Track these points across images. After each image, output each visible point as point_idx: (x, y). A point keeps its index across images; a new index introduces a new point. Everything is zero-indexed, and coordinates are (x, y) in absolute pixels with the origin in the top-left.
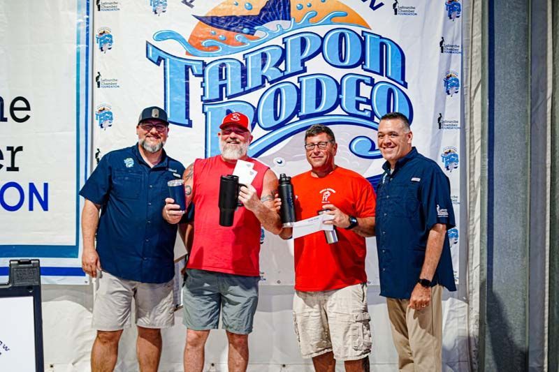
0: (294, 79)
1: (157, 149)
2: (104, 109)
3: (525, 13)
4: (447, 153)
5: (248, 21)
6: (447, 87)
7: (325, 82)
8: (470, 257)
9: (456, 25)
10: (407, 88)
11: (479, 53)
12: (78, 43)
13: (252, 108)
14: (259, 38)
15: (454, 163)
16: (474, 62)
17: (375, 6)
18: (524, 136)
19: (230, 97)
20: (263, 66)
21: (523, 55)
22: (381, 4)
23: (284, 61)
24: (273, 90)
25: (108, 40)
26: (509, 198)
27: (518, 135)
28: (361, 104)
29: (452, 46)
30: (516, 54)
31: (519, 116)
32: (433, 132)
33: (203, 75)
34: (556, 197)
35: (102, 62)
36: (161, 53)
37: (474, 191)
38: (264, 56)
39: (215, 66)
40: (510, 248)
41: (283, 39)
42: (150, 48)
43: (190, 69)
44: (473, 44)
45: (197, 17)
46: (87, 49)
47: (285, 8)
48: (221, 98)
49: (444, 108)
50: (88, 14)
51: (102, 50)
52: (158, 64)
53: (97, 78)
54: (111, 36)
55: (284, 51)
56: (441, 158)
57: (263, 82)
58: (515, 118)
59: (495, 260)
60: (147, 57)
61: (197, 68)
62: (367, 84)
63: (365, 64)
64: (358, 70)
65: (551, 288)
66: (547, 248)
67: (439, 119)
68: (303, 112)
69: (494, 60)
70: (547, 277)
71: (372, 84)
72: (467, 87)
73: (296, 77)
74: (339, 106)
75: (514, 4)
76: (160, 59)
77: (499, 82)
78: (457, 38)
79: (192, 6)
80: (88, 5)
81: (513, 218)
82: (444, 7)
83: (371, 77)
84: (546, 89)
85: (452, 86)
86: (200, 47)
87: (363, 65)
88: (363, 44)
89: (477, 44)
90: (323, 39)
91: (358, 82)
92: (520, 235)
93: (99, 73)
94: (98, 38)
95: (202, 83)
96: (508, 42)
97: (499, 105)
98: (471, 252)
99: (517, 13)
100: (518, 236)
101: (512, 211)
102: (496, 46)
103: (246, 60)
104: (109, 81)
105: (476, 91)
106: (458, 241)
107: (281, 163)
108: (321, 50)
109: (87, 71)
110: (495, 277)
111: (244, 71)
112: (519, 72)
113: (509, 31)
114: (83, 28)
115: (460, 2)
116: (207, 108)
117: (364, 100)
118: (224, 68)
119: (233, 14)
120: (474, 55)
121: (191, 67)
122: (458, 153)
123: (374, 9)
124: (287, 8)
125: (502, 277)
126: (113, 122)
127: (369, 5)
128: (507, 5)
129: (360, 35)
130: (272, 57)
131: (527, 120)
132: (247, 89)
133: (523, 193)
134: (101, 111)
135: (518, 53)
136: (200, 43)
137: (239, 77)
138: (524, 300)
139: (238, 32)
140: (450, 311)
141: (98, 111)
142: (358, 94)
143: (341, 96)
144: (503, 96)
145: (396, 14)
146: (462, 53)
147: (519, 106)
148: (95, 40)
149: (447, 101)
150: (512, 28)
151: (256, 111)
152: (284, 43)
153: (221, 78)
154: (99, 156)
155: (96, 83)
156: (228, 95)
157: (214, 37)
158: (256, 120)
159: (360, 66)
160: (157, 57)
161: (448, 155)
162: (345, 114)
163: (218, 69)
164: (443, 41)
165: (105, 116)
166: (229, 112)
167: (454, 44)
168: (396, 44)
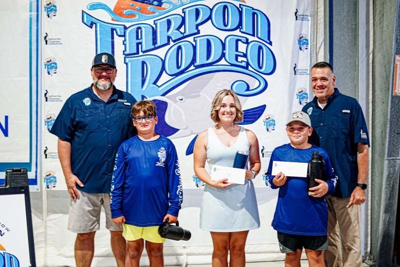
0: (191, 39)
1: (108, 87)
2: (50, 61)
4: (300, 92)
6: (300, 45)
7: (213, 40)
10: (271, 45)
11: (322, 20)
12: (31, 11)
13: (160, 60)
14: (165, 9)
15: (305, 100)
16: (318, 27)
18: (354, 80)
19: (144, 52)
20: (168, 29)
21: (353, 23)
23: (183, 26)
24: (176, 46)
25: (53, 9)
27: (350, 79)
28: (239, 58)
29: (303, 16)
30: (348, 22)
31: (350, 65)
32: (291, 77)
33: (124, 36)
34: (376, 123)
35: (48, 25)
36: (93, 19)
38: (169, 22)
39: (133, 29)
41: (183, 9)
42: (85, 15)
43: (115, 31)
44: (318, 14)
46: (38, 15)
48: (138, 53)
49: (298, 61)
51: (49, 17)
52: (91, 27)
53: (45, 37)
54: (55, 6)
55: (184, 19)
56: (296, 96)
57: (169, 41)
58: (348, 68)
60: (83, 22)
61: (120, 30)
62: (243, 43)
63: (242, 28)
64: (237, 32)
65: (373, 187)
67: (295, 68)
68: (198, 63)
69: (333, 25)
71: (247, 42)
72: (313, 45)
73: (192, 38)
74: (224, 58)
76: (92, 24)
77: (337, 42)
78: (307, 9)
83: (246, 38)
84: (369, 47)
85: (303, 44)
86: (121, 15)
87: (240, 29)
88: (241, 13)
89: (321, 14)
90: (211, 10)
91: (237, 41)
93: (46, 34)
94: (45, 8)
95: (123, 41)
96: (342, 13)
97: (336, 58)
102: (334, 16)
103: (156, 24)
104: (54, 39)
105: (320, 48)
107: (182, 100)
108: (210, 18)
109: (37, 32)
111: (154, 33)
112: (350, 35)
113: (343, 6)
116: (127, 60)
117: (242, 54)
118: (140, 31)
120: (319, 22)
121: (115, 29)
122: (308, 92)
126: (58, 70)
129: (238, 7)
130: (174, 23)
131: (356, 69)
132: (157, 46)
134: (48, 62)
135: (350, 21)
136: (122, 12)
137: (151, 37)
139: (150, 4)
141: (46, 62)
142: (237, 50)
143: (224, 51)
144: (339, 51)
147: (350, 59)
148: (43, 9)
149: (300, 55)
150: (345, 3)
151: (164, 62)
152: (183, 12)
153: (137, 38)
154: (47, 96)
155: (45, 41)
156: (143, 50)
157: (132, 7)
158: (163, 69)
159: (239, 29)
160: (90, 22)
161: (300, 94)
162: (228, 64)
163: (135, 31)
164: (297, 12)
165: (51, 66)
166: (143, 63)
167: (305, 14)
168: (263, 14)
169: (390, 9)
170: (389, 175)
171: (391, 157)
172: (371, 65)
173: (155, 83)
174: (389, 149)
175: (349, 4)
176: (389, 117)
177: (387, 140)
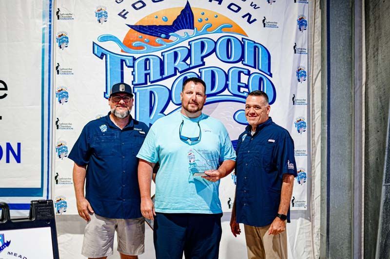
0: (196, 70)
1: (125, 115)
2: (62, 90)
3: (350, 28)
4: (298, 121)
5: (164, 29)
6: (298, 77)
7: (217, 72)
8: (313, 191)
9: (304, 35)
10: (272, 77)
11: (319, 53)
12: (43, 42)
13: (167, 90)
14: (171, 41)
15: (303, 128)
16: (314, 60)
17: (251, 21)
18: (350, 108)
19: (152, 82)
20: (175, 60)
22: (255, 20)
23: (189, 58)
24: (182, 77)
25: (65, 40)
26: (340, 151)
27: (346, 110)
29: (301, 49)
30: (344, 55)
31: (346, 96)
32: (290, 107)
33: (133, 67)
34: (369, 150)
35: (60, 56)
36: (103, 50)
37: (315, 147)
38: (176, 54)
40: (340, 185)
41: (189, 42)
42: (96, 47)
43: (124, 62)
44: (315, 48)
45: (129, 26)
46: (50, 46)
47: (190, 21)
48: (146, 83)
49: (296, 92)
50: (50, 21)
51: (61, 48)
52: (102, 58)
54: (67, 38)
55: (190, 51)
56: (295, 125)
57: (175, 72)
58: (344, 98)
59: (331, 193)
60: (93, 53)
61: (129, 61)
62: (245, 74)
63: (244, 61)
64: (240, 65)
65: (366, 211)
66: (363, 184)
67: (293, 98)
69: (330, 59)
70: (363, 204)
71: (249, 74)
73: (198, 69)
74: (227, 89)
75: (343, 22)
76: (103, 55)
78: (305, 44)
79: (125, 18)
80: (50, 15)
81: (342, 164)
82: (296, 23)
83: (248, 70)
84: (362, 79)
85: (302, 76)
86: (130, 46)
88: (243, 46)
89: (317, 48)
90: (216, 43)
91: (240, 73)
92: (347, 176)
93: (58, 64)
94: (57, 39)
95: (132, 72)
96: (338, 47)
97: (333, 89)
98: (313, 188)
99: (344, 28)
100: (345, 177)
101: (342, 160)
102: (331, 50)
103: (164, 56)
104: (66, 70)
106: (306, 180)
108: (214, 50)
109: (50, 62)
110: (331, 205)
111: (162, 64)
112: (346, 67)
113: (340, 40)
114: (47, 31)
115: (307, 19)
116: (136, 90)
117: (244, 85)
118: (148, 62)
119: (154, 24)
120: (315, 55)
121: (125, 61)
122: (306, 121)
123: (250, 23)
124: (191, 21)
125: (336, 205)
127: (247, 20)
128: (338, 22)
129: (241, 40)
130: (181, 54)
131: (352, 99)
132: (164, 76)
133: (349, 148)
134: (59, 91)
135: (345, 55)
136: (131, 44)
137: (159, 68)
138: (350, 220)
139: (158, 37)
140: (300, 228)
141: (57, 91)
142: (239, 81)
143: (228, 82)
144: (336, 83)
145: (264, 27)
146: (308, 54)
147: (346, 90)
148: (55, 40)
149: (298, 86)
150: (341, 38)
151: (170, 92)
152: (189, 45)
153: (146, 69)
154: (58, 124)
155: (56, 71)
156: (151, 81)
157: (141, 40)
158: (170, 98)
159: (241, 62)
160: (101, 54)
161: (299, 123)
162: (231, 94)
163: (144, 62)
164: (296, 45)
165: (63, 95)
166: (151, 93)
167: (303, 48)
168: (264, 47)
169: (386, 44)
170: (386, 200)
171: (388, 182)
172: (364, 96)
173: (162, 112)
174: (386, 175)
175: (345, 38)
176: (387, 145)
177: (385, 167)
